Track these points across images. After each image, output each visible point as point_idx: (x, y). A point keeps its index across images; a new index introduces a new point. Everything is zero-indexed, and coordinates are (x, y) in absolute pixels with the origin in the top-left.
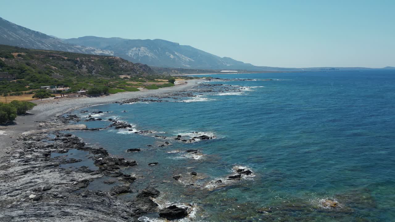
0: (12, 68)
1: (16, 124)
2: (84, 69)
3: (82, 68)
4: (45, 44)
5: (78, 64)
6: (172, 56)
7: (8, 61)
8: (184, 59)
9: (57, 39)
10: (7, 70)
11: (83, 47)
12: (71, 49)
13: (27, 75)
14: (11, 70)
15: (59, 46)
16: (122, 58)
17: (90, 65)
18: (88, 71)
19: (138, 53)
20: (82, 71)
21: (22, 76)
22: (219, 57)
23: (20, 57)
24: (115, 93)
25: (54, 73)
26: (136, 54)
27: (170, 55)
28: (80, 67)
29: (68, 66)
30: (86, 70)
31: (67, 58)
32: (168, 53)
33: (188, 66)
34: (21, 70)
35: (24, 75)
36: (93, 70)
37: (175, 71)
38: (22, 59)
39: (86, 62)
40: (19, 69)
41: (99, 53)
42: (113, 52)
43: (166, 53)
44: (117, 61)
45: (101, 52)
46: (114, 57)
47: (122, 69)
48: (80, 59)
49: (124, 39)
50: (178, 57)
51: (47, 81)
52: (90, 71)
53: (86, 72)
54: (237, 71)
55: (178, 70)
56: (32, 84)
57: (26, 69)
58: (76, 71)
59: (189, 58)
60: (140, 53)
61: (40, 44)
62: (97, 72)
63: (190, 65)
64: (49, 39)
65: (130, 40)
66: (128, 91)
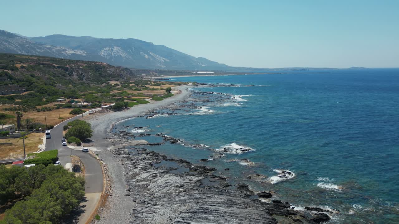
0: (20, 81)
1: (92, 141)
2: (75, 76)
3: (73, 75)
4: (12, 43)
5: (68, 71)
6: (146, 56)
7: (14, 73)
8: (159, 59)
9: (25, 38)
10: (16, 83)
11: (53, 47)
12: (41, 49)
13: (35, 87)
14: (21, 83)
15: (27, 45)
16: (109, 64)
17: (80, 72)
18: (79, 78)
19: (112, 53)
20: (73, 78)
21: (31, 88)
22: (194, 57)
23: (23, 69)
24: (132, 107)
25: (57, 84)
26: (109, 54)
27: (145, 55)
28: (71, 74)
29: (60, 74)
30: (77, 77)
31: (57, 65)
32: (142, 53)
33: (163, 66)
34: (29, 82)
35: (32, 87)
36: (83, 77)
37: (153, 72)
38: (26, 71)
39: (76, 69)
40: (27, 81)
41: (71, 53)
42: (85, 52)
43: (140, 53)
44: (104, 67)
45: (73, 52)
46: (100, 63)
47: (110, 75)
48: (70, 66)
49: (95, 39)
50: (152, 57)
51: (56, 93)
52: (81, 77)
53: (77, 79)
54: (213, 73)
55: (156, 71)
56: (48, 97)
57: (34, 81)
58: (68, 78)
59: (164, 59)
60: (113, 53)
61: (6, 44)
62: (88, 79)
63: (165, 65)
64: (16, 38)
65: (102, 40)
66: (140, 103)
